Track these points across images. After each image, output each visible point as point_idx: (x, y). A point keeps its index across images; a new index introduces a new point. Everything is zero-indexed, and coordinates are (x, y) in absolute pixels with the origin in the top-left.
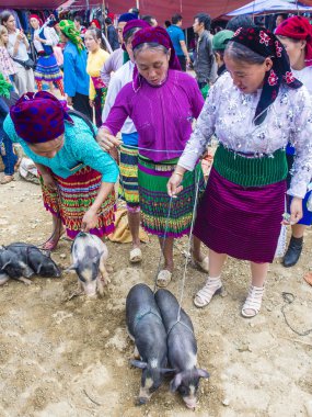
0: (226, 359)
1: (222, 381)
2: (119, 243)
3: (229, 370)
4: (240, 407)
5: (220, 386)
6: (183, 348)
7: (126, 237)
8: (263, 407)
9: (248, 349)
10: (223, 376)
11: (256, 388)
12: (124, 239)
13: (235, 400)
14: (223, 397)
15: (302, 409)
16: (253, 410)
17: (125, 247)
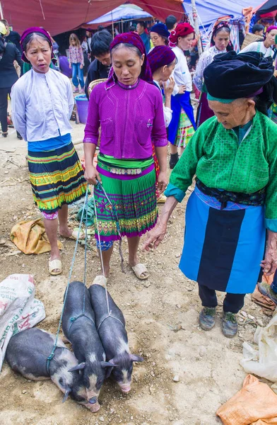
0: (165, 342)
1: (167, 362)
2: (34, 254)
3: (171, 350)
4: (188, 380)
5: (167, 366)
6: (114, 336)
7: (41, 247)
8: (207, 374)
9: (181, 328)
10: (167, 357)
11: (198, 359)
12: (39, 250)
13: (182, 375)
14: (172, 376)
15: (239, 368)
16: (201, 379)
17: (42, 258)
